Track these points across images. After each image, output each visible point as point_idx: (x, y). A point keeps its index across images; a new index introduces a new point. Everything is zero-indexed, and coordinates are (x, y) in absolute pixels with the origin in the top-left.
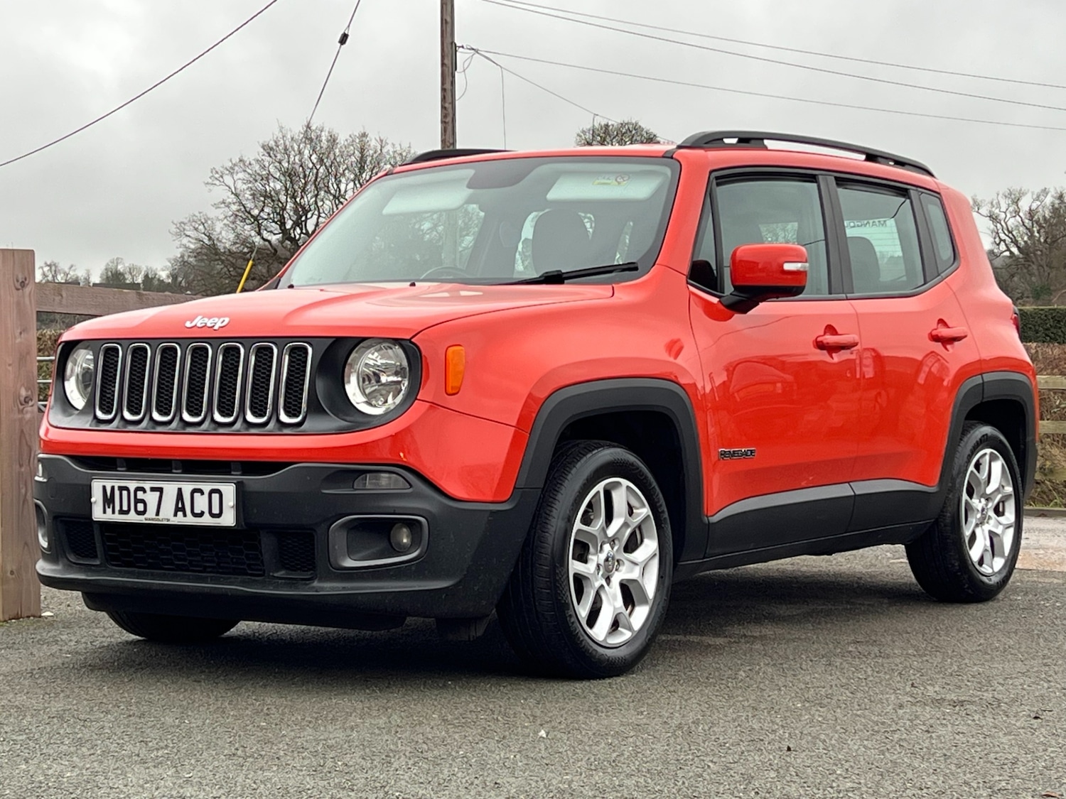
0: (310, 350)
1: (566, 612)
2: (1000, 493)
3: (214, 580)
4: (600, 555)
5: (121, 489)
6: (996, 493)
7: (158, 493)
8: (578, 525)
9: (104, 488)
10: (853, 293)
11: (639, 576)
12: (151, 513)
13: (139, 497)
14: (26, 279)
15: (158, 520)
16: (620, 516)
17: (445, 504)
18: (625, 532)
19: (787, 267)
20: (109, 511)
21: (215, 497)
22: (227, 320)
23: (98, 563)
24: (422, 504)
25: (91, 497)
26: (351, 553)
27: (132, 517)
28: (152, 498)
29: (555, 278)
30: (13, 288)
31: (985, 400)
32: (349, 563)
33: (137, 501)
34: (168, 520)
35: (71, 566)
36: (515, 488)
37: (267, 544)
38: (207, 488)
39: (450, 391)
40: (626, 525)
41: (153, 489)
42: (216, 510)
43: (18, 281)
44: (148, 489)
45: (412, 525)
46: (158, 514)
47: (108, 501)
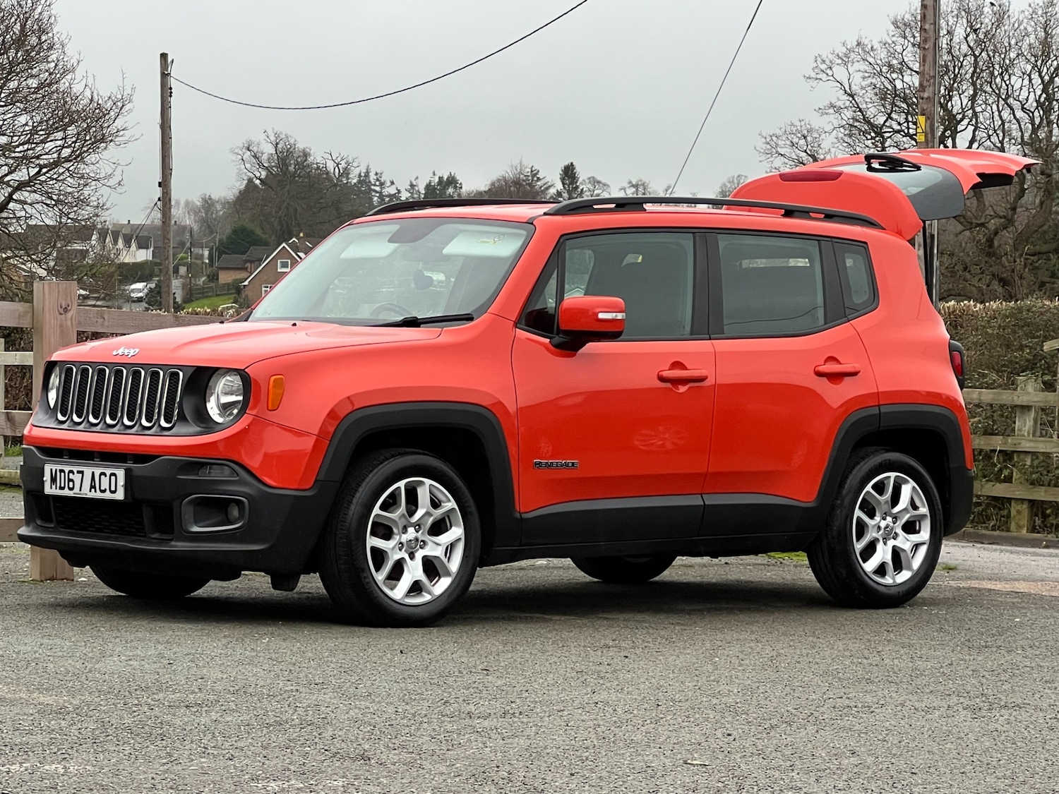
0: (181, 374)
1: (361, 574)
2: (908, 513)
3: (116, 539)
4: (403, 535)
5: (61, 471)
6: (904, 512)
7: (81, 475)
8: (376, 510)
9: (51, 470)
10: (723, 333)
11: (441, 554)
12: (77, 489)
13: (70, 478)
14: (68, 306)
15: (80, 494)
16: (423, 507)
17: (262, 490)
18: (428, 520)
19: (601, 316)
20: (54, 487)
21: (113, 478)
22: (137, 350)
23: (52, 526)
24: (243, 489)
25: (43, 477)
26: (196, 522)
27: (66, 492)
28: (77, 477)
29: (412, 323)
30: (57, 312)
31: (881, 429)
32: (196, 529)
33: (70, 480)
34: (86, 494)
35: (38, 528)
36: (316, 480)
37: (147, 513)
38: (108, 472)
39: (270, 408)
40: (428, 514)
41: (78, 472)
42: (113, 489)
43: (61, 307)
44: (75, 472)
45: (239, 503)
46: (80, 490)
47: (53, 480)
